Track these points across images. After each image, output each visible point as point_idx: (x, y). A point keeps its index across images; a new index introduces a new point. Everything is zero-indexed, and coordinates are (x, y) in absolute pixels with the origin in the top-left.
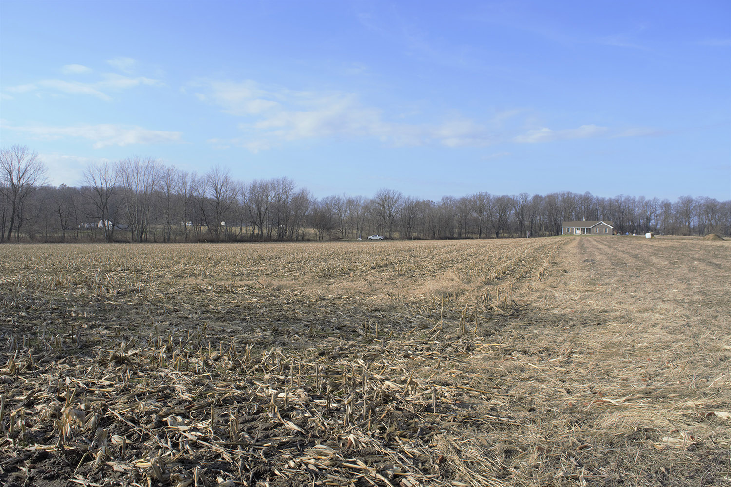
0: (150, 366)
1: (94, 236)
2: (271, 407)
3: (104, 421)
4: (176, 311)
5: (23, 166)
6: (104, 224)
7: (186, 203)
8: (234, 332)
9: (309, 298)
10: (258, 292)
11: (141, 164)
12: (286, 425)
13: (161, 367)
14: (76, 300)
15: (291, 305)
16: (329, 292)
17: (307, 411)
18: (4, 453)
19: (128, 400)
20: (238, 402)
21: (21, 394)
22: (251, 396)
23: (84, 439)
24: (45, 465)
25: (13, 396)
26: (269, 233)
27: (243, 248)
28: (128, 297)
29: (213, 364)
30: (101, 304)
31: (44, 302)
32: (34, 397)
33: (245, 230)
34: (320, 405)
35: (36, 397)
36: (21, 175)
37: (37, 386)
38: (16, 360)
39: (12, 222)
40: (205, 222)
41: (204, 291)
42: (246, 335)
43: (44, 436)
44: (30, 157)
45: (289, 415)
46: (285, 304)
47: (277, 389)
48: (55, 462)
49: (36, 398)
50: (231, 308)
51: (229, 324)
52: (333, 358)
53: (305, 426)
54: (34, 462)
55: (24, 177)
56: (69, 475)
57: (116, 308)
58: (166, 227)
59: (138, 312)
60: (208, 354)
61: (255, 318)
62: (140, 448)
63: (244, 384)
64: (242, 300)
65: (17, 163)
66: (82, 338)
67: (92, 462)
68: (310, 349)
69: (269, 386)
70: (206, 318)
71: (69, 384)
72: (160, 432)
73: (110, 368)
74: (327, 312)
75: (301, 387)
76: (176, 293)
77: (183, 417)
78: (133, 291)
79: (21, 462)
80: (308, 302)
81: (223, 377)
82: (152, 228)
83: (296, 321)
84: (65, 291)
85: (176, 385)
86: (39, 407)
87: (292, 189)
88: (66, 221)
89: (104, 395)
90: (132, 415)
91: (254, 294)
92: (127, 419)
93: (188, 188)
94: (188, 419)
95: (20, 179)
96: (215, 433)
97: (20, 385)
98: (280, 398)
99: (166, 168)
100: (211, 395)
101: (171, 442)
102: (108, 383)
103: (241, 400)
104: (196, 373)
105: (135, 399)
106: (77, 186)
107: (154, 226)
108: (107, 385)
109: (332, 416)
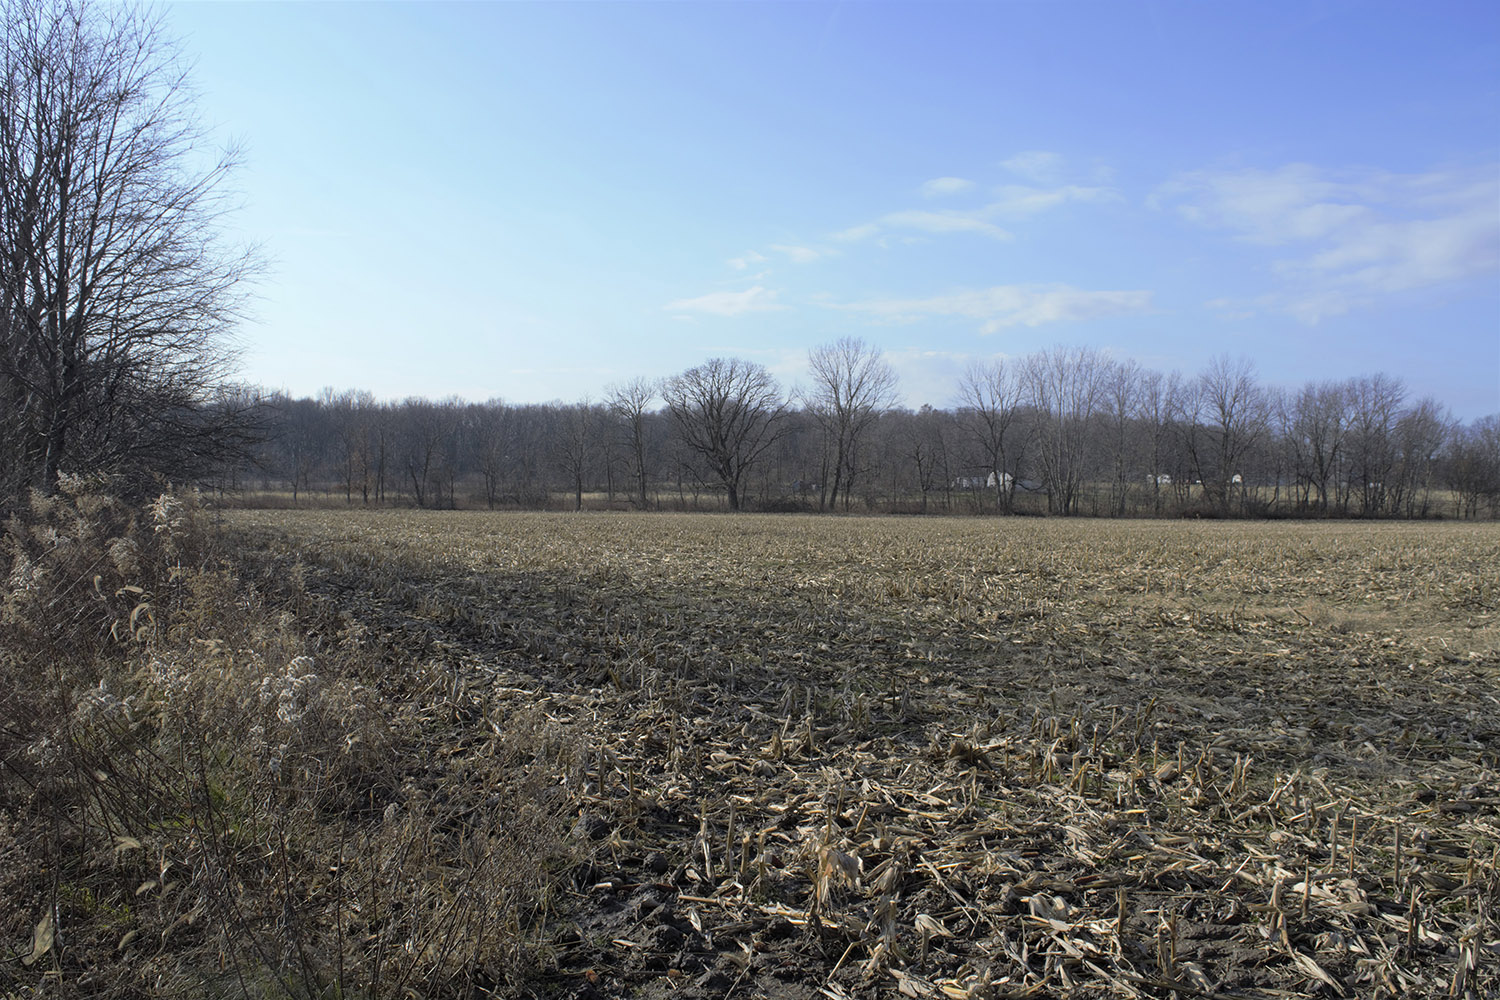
0: (1026, 777)
1: (978, 503)
2: (1269, 913)
3: (910, 883)
4: (1105, 664)
5: (856, 375)
6: (997, 480)
7: (1158, 436)
8: (1222, 721)
9: (1417, 655)
10: (1294, 634)
11: (1068, 360)
12: (1298, 963)
13: (1047, 783)
14: (919, 627)
15: (1367, 670)
16: (1472, 643)
17: (1359, 937)
18: (723, 910)
19: (967, 843)
20: (1195, 888)
21: (781, 799)
22: (1225, 878)
23: (866, 910)
24: (783, 949)
25: (768, 802)
26: (1342, 501)
27: (1279, 533)
28: (1016, 627)
29: (1159, 790)
30: (962, 638)
31: (862, 626)
32: (799, 810)
33: (1288, 494)
34: (1394, 930)
35: (802, 810)
36: (853, 391)
37: (811, 790)
38: (789, 733)
39: (838, 475)
40: (1198, 476)
41: (1173, 625)
42: (1249, 731)
43: (798, 889)
44: (868, 357)
45: (1312, 941)
46: (1354, 667)
47: (1294, 871)
48: (799, 947)
49: (802, 812)
50: (1225, 666)
51: (1214, 702)
52: (1455, 811)
53: (1345, 975)
54: (766, 938)
55: (857, 394)
56: (820, 979)
57: (989, 647)
58: (1118, 486)
59: (1030, 660)
60: (1152, 766)
61: (1278, 693)
62: (964, 952)
63: (1220, 847)
64: (1254, 650)
65: (846, 371)
66: (912, 702)
67: (864, 963)
68: (1398, 782)
69: (1275, 860)
70: (1166, 685)
71: (868, 792)
72: (1012, 924)
73: (948, 770)
74: (1456, 695)
75: (1354, 875)
76: (1114, 624)
77: (1067, 901)
78: (1028, 615)
79: (744, 933)
80: (1411, 667)
81: (1173, 822)
82: (1089, 488)
83: (1374, 710)
84: (904, 608)
85: (1067, 827)
86: (803, 831)
87: (1398, 401)
88: (929, 475)
89: (924, 826)
90: (963, 877)
91: (1283, 638)
92: (951, 884)
93: (1162, 405)
94: (1076, 907)
95: (852, 398)
96: (1124, 950)
97: (785, 783)
98: (1298, 893)
99: (1117, 366)
100: (1138, 860)
101: (1029, 951)
102: (935, 801)
103: (1201, 883)
104: (1117, 806)
105: (980, 844)
106: (949, 408)
107: (1092, 485)
108: (933, 806)
109: (1423, 964)
